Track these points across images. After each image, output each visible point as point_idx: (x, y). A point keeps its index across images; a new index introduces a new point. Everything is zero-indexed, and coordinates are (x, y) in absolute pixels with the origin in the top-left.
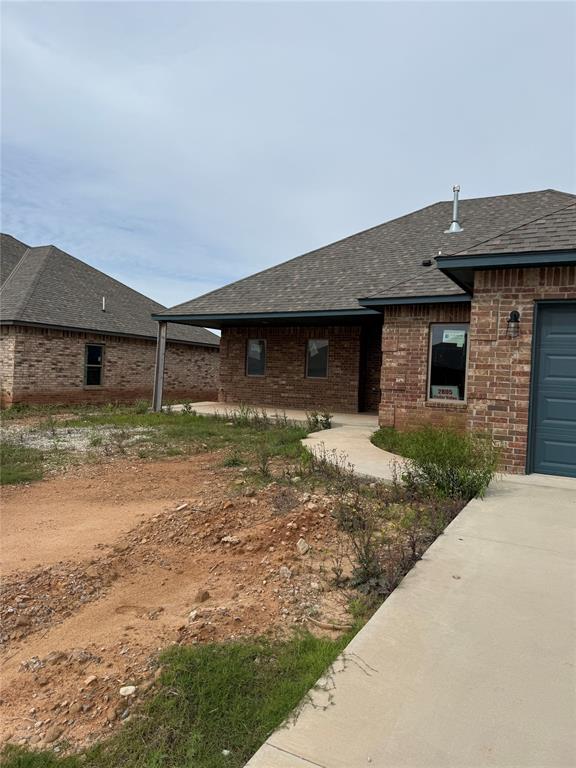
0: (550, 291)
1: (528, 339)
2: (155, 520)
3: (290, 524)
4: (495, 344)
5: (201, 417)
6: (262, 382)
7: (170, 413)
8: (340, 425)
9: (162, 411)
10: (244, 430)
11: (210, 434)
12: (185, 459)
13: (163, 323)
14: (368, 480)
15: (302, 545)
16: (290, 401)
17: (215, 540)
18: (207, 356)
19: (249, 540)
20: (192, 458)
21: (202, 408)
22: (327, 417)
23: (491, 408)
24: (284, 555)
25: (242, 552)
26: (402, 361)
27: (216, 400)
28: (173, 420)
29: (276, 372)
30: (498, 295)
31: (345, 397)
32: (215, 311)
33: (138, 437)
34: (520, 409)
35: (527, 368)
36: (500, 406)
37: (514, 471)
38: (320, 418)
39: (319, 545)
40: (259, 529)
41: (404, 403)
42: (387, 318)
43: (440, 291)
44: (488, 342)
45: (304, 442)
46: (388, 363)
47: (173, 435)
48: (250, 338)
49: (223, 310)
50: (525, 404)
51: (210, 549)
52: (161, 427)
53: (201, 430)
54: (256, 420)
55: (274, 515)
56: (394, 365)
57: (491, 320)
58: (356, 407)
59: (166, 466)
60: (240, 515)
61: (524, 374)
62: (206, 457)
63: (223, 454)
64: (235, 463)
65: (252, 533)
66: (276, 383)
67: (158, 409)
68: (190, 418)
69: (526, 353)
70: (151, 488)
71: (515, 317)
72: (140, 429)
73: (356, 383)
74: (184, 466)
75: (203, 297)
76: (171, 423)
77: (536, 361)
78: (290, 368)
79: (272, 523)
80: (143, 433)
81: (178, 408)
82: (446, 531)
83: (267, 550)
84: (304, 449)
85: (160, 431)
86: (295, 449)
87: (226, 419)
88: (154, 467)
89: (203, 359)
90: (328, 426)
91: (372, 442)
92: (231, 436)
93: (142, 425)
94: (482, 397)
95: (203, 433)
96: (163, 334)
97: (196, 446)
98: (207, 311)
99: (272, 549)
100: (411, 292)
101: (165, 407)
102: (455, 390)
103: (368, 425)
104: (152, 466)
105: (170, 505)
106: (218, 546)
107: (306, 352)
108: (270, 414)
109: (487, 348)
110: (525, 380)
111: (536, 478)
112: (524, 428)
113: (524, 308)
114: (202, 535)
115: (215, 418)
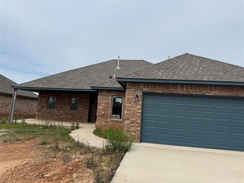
0: (146, 90)
1: (141, 103)
2: (13, 169)
3: (70, 168)
4: (132, 104)
5: (29, 125)
6: (54, 112)
7: (16, 123)
8: (82, 127)
9: (12, 122)
10: (47, 130)
11: (33, 132)
12: (23, 142)
13: (16, 89)
14: (94, 148)
15: (75, 175)
16: (63, 119)
17: (41, 176)
18: (31, 101)
19: (54, 175)
20: (27, 142)
21: (29, 121)
22: (78, 125)
23: (131, 123)
24: (68, 180)
25: (52, 180)
26: (104, 107)
27: (35, 118)
28: (17, 126)
29: (59, 109)
30: (133, 90)
31: (83, 117)
32: (37, 86)
33: (2, 133)
34: (138, 123)
35: (140, 111)
36: (133, 122)
37: (137, 142)
38: (75, 125)
39: (81, 174)
40: (58, 171)
41: (104, 120)
42: (99, 93)
43: (115, 86)
44: (130, 103)
45: (71, 134)
46: (99, 107)
47: (18, 132)
48: (50, 96)
49: (41, 86)
50: (140, 121)
51: (39, 180)
52: (12, 129)
53: (30, 130)
54: (51, 126)
55: (63, 164)
56: (101, 108)
57: (131, 97)
58: (87, 121)
59: (16, 146)
60: (50, 166)
61: (140, 113)
62: (32, 141)
63: (39, 140)
64: (44, 143)
65: (55, 172)
66: (59, 112)
67: (11, 121)
68: (24, 125)
69: (140, 107)
70: (10, 155)
71: (137, 96)
72: (3, 130)
73: (88, 113)
74: (24, 145)
75: (33, 81)
76: (17, 127)
77: (142, 109)
78: (64, 107)
79: (62, 167)
80: (5, 132)
81: (20, 121)
82: (120, 165)
83: (62, 179)
84: (71, 137)
85: (12, 131)
86: (67, 137)
87: (39, 126)
88: (10, 146)
89: (30, 103)
90: (78, 128)
91: (94, 133)
92: (42, 132)
93: (4, 128)
94: (128, 120)
95: (30, 131)
96: (15, 93)
97: (28, 137)
98: (34, 86)
99: (63, 178)
100: (107, 86)
101: (14, 121)
102: (119, 116)
103: (91, 127)
104: (10, 145)
105: (19, 162)
106: (42, 179)
107: (71, 102)
108: (57, 124)
109: (130, 105)
110: (140, 114)
111: (143, 144)
112: (139, 129)
113: (140, 94)
114: (35, 175)
115: (35, 125)
